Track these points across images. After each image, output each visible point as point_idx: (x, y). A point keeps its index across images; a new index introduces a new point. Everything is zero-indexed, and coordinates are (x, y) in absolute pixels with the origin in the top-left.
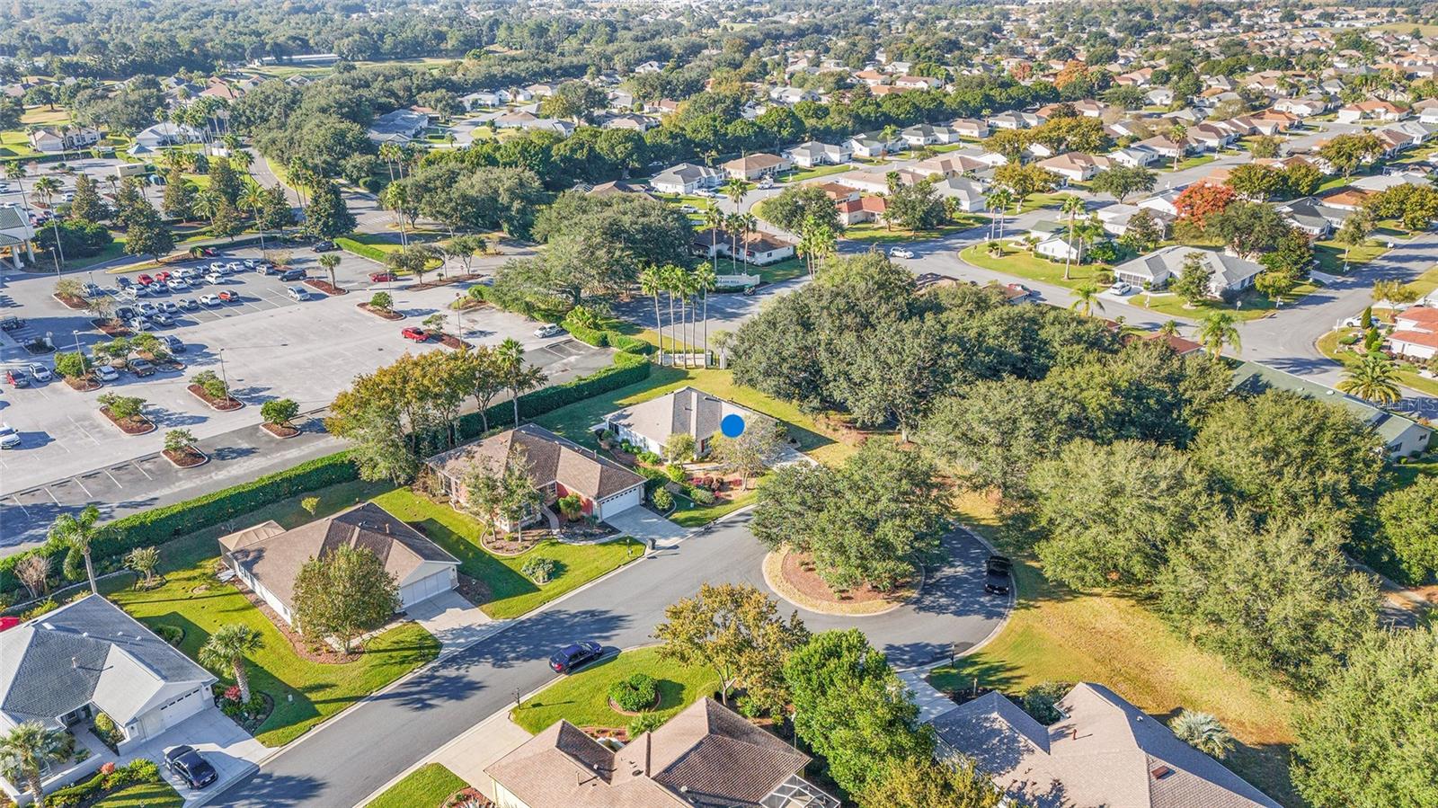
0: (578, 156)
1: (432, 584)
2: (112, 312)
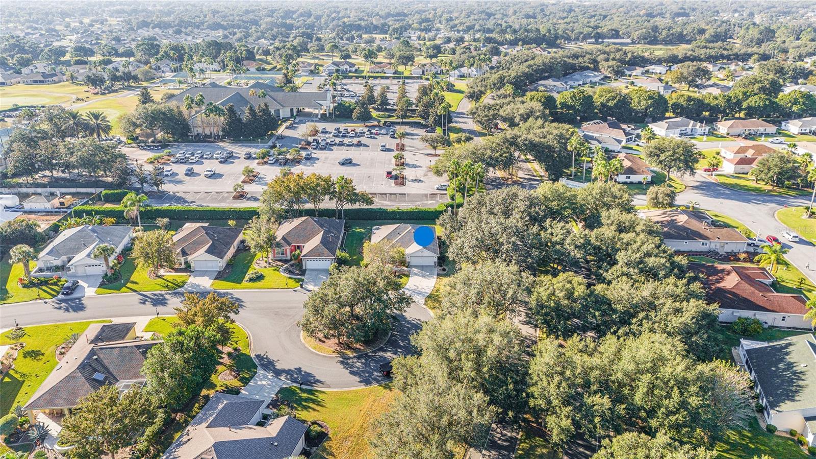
0: (610, 104)
1: (210, 264)
2: (310, 139)
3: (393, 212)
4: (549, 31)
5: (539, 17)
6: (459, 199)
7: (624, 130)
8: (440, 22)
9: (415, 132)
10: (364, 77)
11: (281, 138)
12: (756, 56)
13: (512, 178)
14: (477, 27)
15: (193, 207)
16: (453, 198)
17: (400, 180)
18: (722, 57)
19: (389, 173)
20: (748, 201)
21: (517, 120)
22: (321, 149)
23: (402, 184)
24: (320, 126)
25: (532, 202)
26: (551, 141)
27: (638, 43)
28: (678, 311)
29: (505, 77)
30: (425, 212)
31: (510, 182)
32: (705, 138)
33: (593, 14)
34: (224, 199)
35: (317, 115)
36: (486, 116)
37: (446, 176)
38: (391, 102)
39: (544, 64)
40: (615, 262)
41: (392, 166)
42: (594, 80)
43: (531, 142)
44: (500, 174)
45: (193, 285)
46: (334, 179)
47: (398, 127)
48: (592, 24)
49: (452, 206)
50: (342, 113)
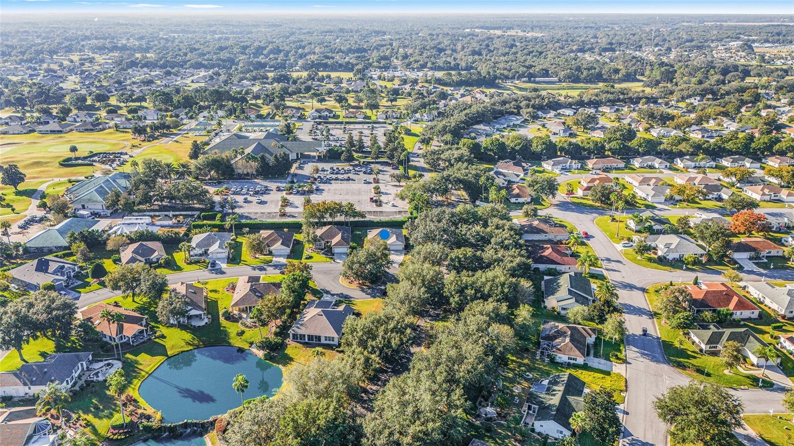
0: (517, 148)
1: (282, 251)
2: (316, 176)
3: (378, 222)
4: (489, 73)
5: (484, 53)
6: (415, 214)
7: (523, 167)
8: (397, 58)
9: (385, 169)
10: (342, 123)
11: (295, 175)
12: (644, 100)
13: (447, 201)
14: (429, 65)
15: (257, 221)
16: (411, 213)
17: (379, 203)
18: (619, 100)
19: (371, 199)
20: (582, 213)
21: (452, 162)
22: (324, 183)
23: (380, 205)
24: (321, 166)
25: (453, 215)
26: (470, 178)
27: (564, 82)
28: (512, 261)
29: (447, 126)
30: (396, 222)
31: (446, 203)
32: (576, 171)
33: (531, 50)
34: (274, 217)
35: (314, 157)
36: (432, 159)
37: (407, 200)
38: (365, 145)
39: (478, 112)
40: (491, 243)
41: (373, 195)
42: (516, 123)
43: (458, 179)
44: (440, 198)
45: (276, 262)
46: (344, 203)
47: (373, 166)
48: (527, 64)
49: (411, 218)
50: (333, 156)
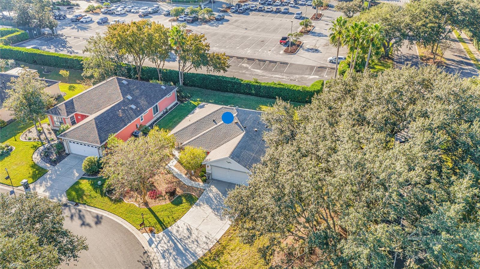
13: (434, 59)
17: (293, 47)
19: (284, 39)
22: (239, 13)
23: (293, 52)
44: (418, 50)
